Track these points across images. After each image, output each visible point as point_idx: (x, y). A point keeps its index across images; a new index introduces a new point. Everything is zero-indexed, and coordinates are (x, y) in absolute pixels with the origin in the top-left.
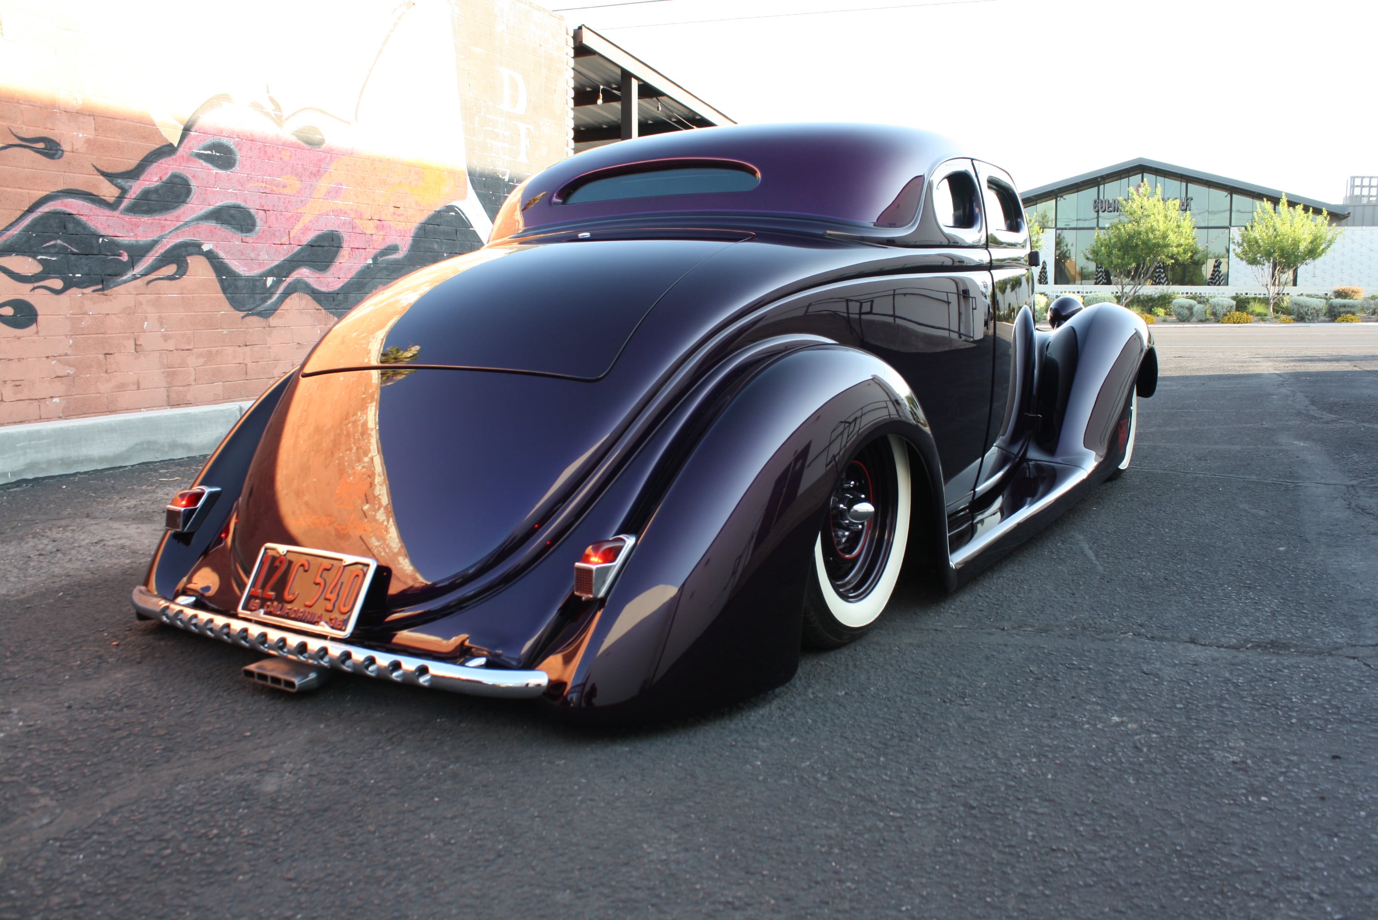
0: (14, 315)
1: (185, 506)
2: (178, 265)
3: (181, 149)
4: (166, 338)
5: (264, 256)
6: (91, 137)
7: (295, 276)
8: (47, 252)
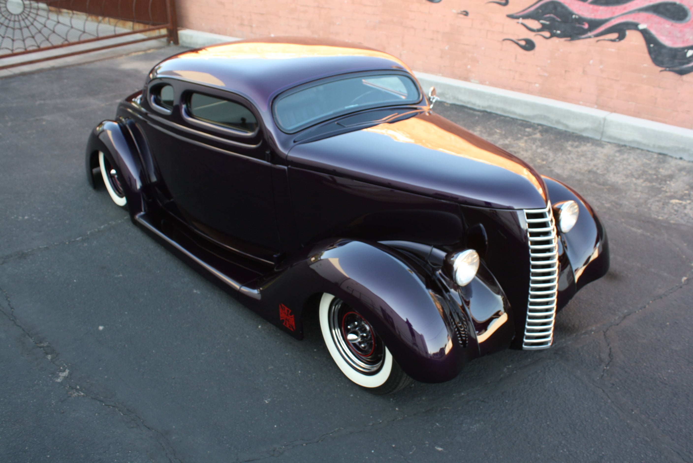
0: (525, 45)
2: (619, 34)
4: (602, 71)
8: (545, 19)
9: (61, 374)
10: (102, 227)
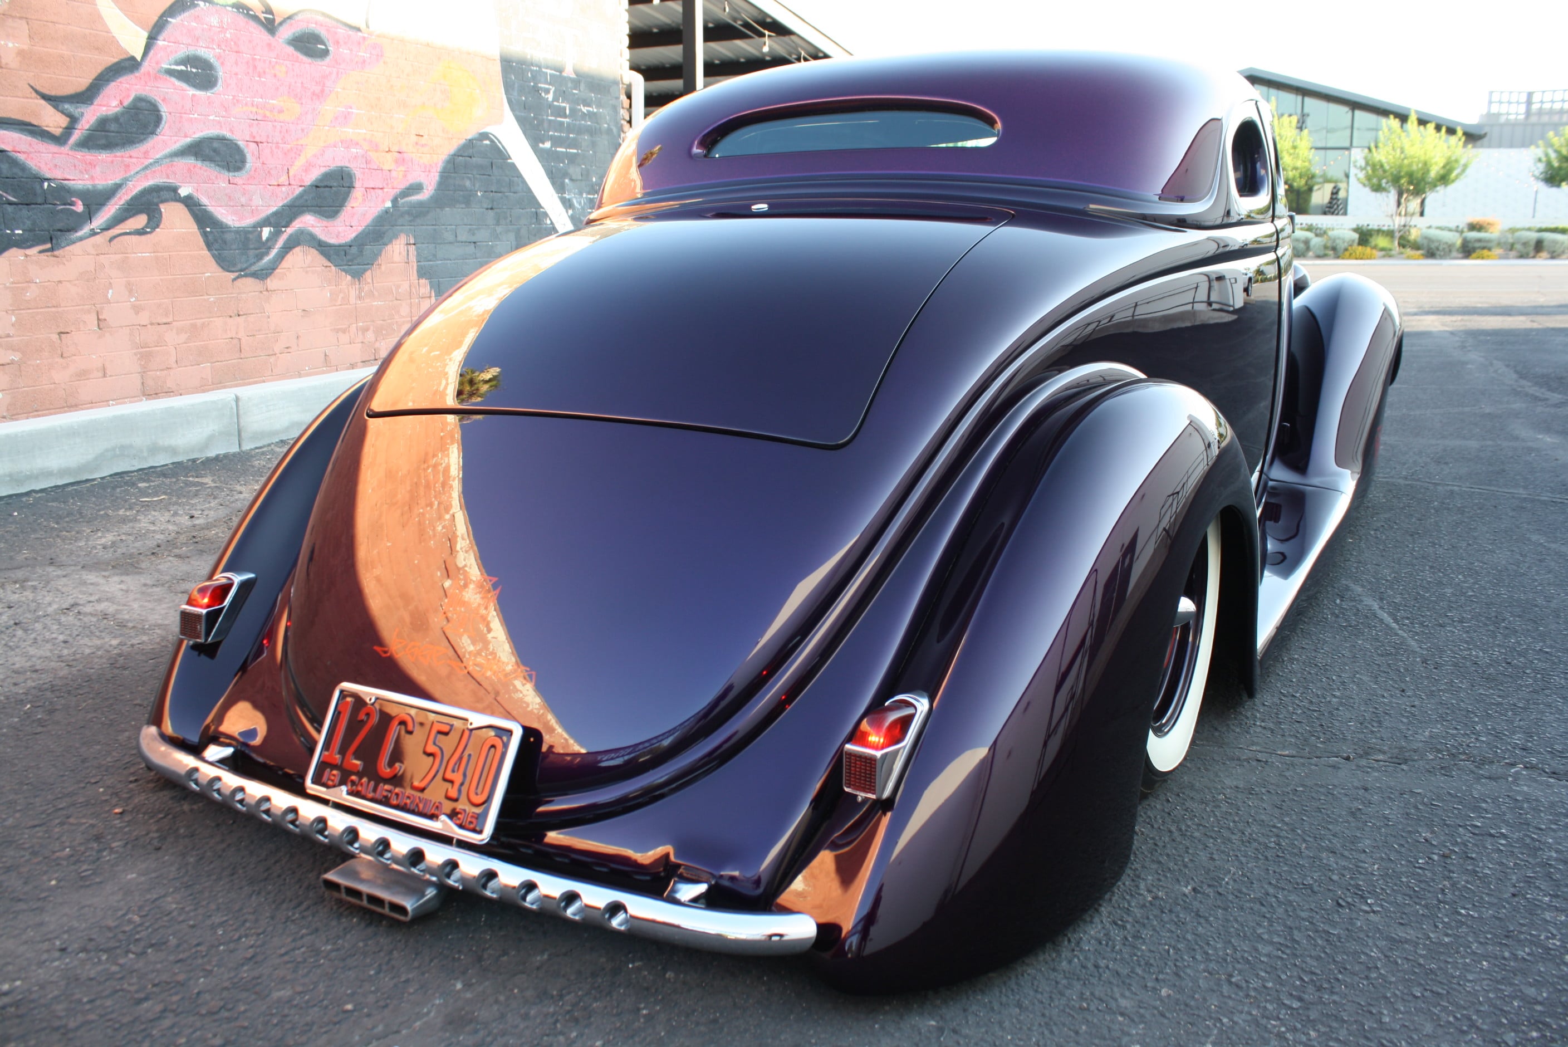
1: (208, 606)
2: (148, 216)
3: (146, 64)
4: (137, 309)
5: (257, 201)
6: (25, 47)
7: (297, 225)
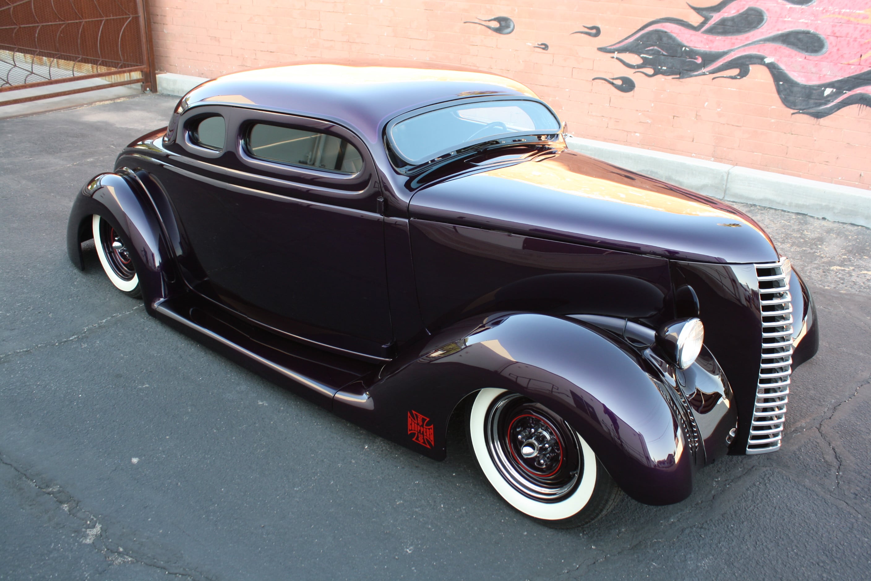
0: (622, 85)
2: (741, 70)
4: (720, 115)
5: (826, 72)
8: (647, 53)
9: (90, 531)
10: (104, 321)
